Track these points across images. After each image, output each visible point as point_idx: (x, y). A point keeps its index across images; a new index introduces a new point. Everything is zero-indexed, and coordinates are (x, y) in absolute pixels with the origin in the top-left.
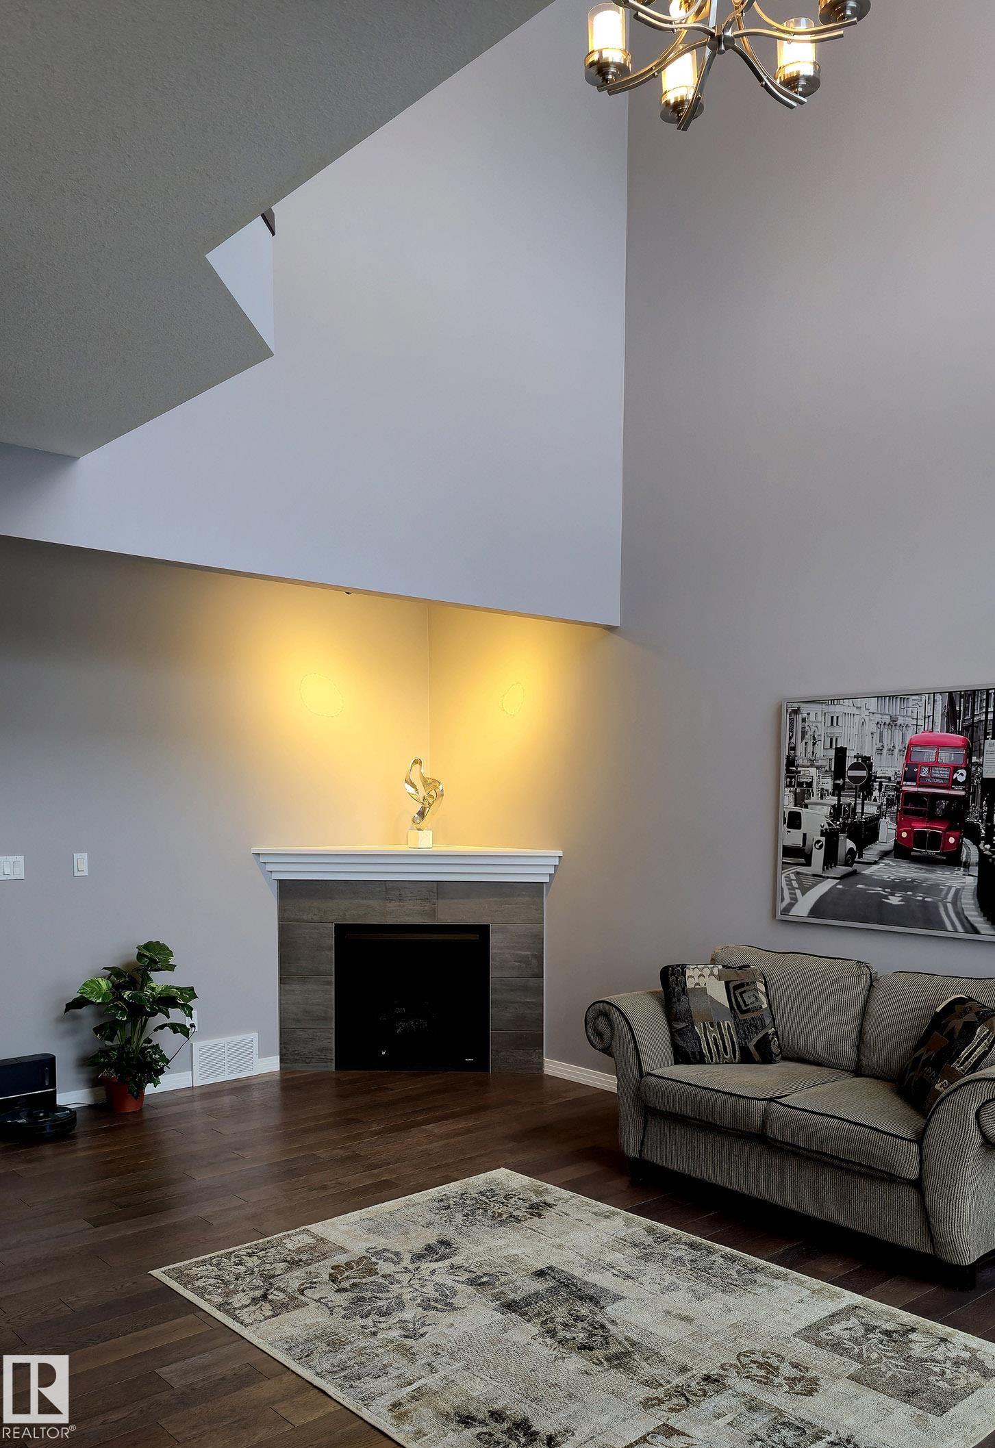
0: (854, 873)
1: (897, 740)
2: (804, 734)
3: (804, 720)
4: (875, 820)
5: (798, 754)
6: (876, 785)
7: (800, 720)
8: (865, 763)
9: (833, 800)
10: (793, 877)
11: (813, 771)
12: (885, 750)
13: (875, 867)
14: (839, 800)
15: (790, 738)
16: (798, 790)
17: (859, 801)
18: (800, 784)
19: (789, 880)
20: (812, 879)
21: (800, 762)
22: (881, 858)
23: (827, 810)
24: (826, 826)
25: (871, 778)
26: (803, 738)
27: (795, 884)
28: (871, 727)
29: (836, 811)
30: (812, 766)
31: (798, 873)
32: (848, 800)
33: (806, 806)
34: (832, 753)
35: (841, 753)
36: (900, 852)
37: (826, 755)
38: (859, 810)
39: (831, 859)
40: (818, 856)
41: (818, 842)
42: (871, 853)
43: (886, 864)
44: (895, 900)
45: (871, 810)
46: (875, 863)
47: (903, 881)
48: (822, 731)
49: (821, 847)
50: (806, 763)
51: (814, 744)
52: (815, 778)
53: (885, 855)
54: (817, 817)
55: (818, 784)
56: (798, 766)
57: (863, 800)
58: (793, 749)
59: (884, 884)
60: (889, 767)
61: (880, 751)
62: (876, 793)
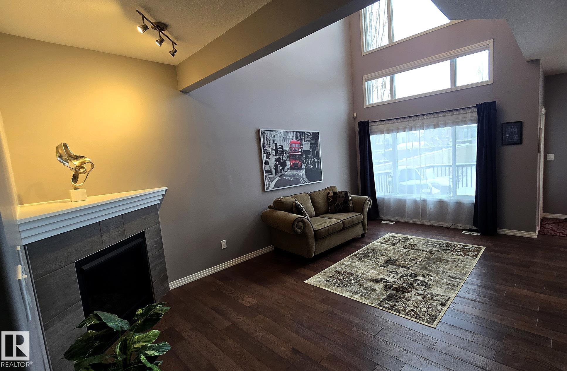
0: (283, 174)
1: (287, 142)
2: (267, 139)
3: (266, 135)
4: (285, 161)
5: (266, 145)
6: (285, 152)
7: (265, 135)
8: (282, 147)
9: (275, 157)
10: (268, 178)
11: (270, 149)
12: (285, 144)
13: (287, 172)
14: (277, 157)
15: (263, 140)
16: (267, 155)
17: (281, 157)
18: (267, 153)
19: (267, 180)
20: (273, 178)
21: (267, 147)
22: (288, 170)
23: (274, 159)
24: (275, 164)
25: (283, 151)
26: (266, 140)
27: (269, 180)
28: (282, 138)
29: (277, 160)
30: (270, 148)
31: (269, 177)
32: (279, 156)
33: (270, 159)
34: (274, 145)
35: (276, 144)
36: (291, 168)
37: (272, 145)
38: (282, 159)
39: (277, 172)
40: (274, 172)
41: (273, 168)
42: (285, 169)
43: (289, 171)
44: (291, 179)
45: (284, 159)
46: (287, 171)
47: (292, 174)
48: (271, 139)
49: (274, 169)
50: (268, 147)
51: (269, 142)
52: (271, 151)
53: (288, 169)
54: (272, 161)
55: (272, 152)
56: (266, 148)
57: (282, 156)
58: (264, 143)
59: (289, 176)
60: (287, 148)
61: (284, 144)
62: (285, 155)
